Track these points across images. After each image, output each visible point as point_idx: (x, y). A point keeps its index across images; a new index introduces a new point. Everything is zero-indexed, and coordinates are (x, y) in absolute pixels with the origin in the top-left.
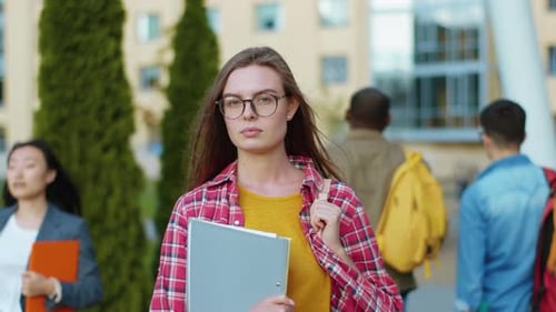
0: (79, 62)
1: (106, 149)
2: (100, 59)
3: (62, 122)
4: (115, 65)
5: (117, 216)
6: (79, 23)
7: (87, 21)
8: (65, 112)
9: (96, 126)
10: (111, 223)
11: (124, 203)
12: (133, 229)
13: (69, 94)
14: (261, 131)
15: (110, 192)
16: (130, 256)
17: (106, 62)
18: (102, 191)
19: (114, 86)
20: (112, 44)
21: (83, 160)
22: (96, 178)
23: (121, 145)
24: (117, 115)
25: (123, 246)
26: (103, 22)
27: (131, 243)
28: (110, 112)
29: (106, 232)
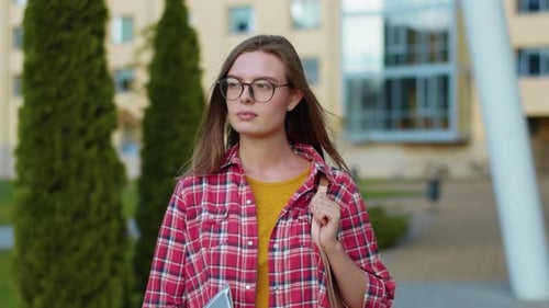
0: (63, 59)
1: (88, 145)
2: (84, 57)
3: (45, 118)
4: (97, 62)
5: (99, 212)
6: (62, 21)
7: (71, 19)
8: (48, 109)
9: (79, 123)
10: (93, 218)
11: (106, 199)
12: (114, 224)
13: (53, 91)
14: (256, 115)
15: (92, 188)
16: (112, 250)
17: (89, 59)
18: (85, 186)
19: (97, 83)
20: (94, 42)
21: (66, 156)
22: (79, 174)
23: (103, 142)
24: (99, 112)
25: (105, 239)
26: (86, 20)
27: (113, 237)
28: (93, 108)
29: (88, 227)
